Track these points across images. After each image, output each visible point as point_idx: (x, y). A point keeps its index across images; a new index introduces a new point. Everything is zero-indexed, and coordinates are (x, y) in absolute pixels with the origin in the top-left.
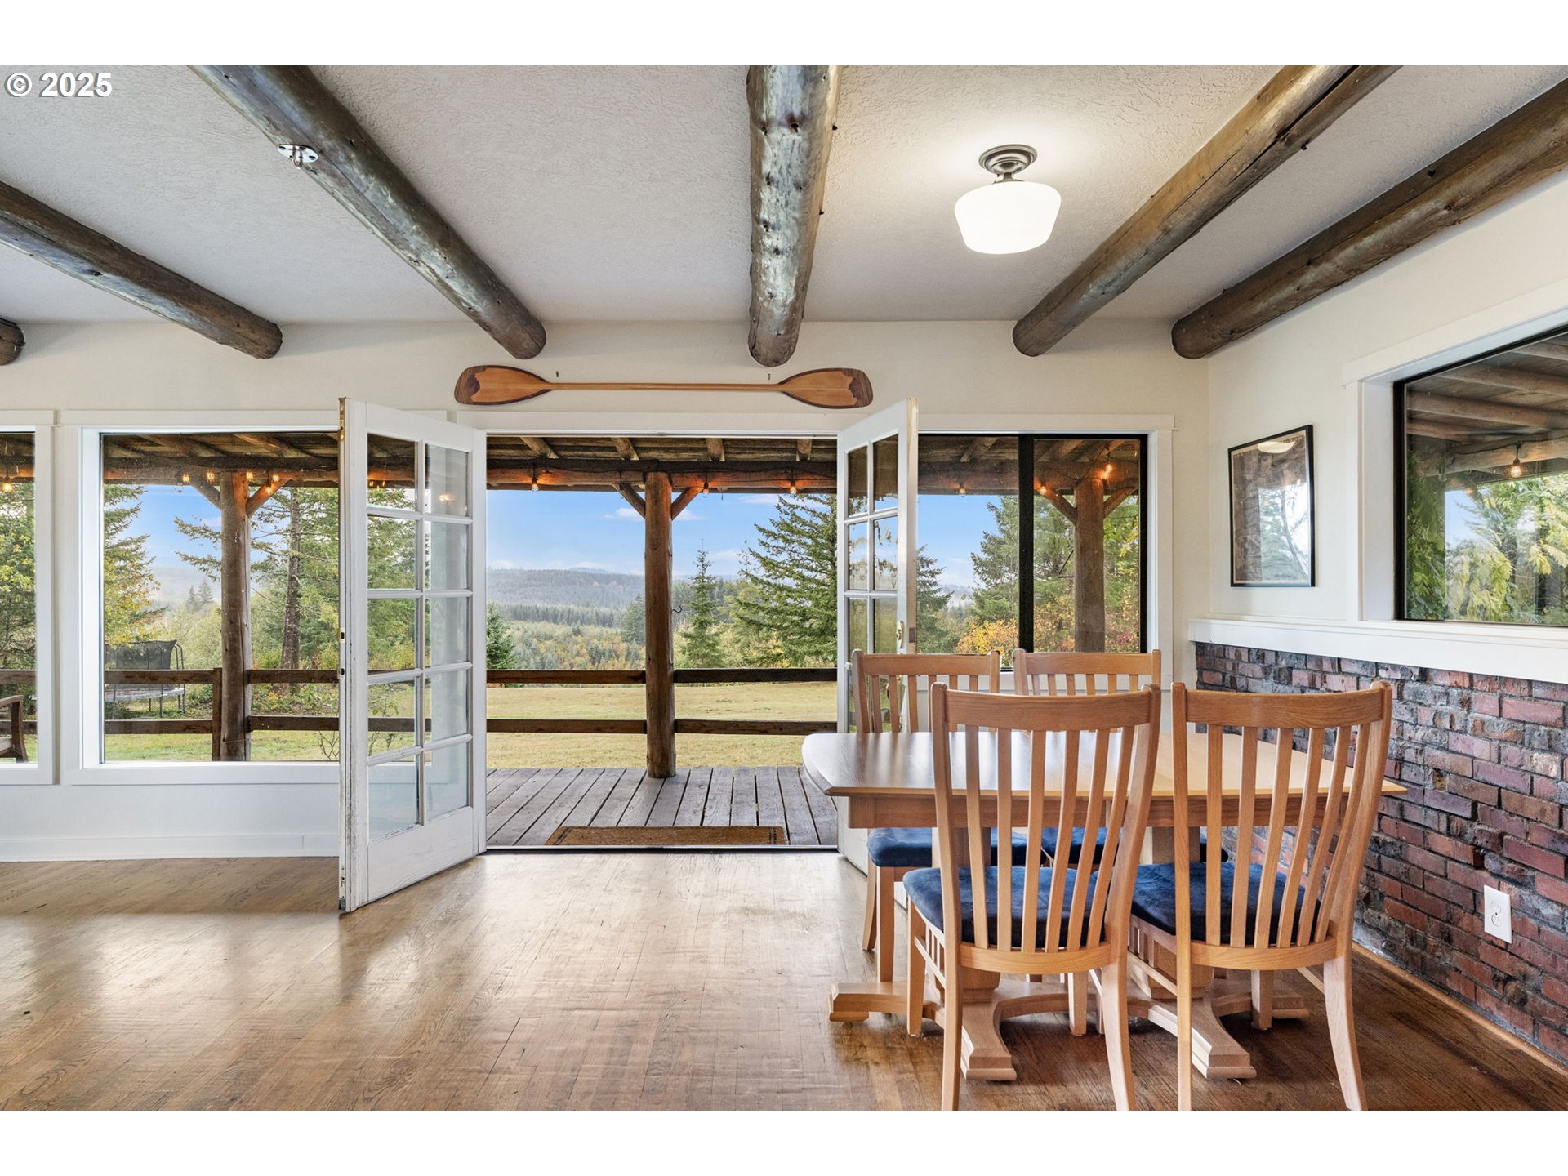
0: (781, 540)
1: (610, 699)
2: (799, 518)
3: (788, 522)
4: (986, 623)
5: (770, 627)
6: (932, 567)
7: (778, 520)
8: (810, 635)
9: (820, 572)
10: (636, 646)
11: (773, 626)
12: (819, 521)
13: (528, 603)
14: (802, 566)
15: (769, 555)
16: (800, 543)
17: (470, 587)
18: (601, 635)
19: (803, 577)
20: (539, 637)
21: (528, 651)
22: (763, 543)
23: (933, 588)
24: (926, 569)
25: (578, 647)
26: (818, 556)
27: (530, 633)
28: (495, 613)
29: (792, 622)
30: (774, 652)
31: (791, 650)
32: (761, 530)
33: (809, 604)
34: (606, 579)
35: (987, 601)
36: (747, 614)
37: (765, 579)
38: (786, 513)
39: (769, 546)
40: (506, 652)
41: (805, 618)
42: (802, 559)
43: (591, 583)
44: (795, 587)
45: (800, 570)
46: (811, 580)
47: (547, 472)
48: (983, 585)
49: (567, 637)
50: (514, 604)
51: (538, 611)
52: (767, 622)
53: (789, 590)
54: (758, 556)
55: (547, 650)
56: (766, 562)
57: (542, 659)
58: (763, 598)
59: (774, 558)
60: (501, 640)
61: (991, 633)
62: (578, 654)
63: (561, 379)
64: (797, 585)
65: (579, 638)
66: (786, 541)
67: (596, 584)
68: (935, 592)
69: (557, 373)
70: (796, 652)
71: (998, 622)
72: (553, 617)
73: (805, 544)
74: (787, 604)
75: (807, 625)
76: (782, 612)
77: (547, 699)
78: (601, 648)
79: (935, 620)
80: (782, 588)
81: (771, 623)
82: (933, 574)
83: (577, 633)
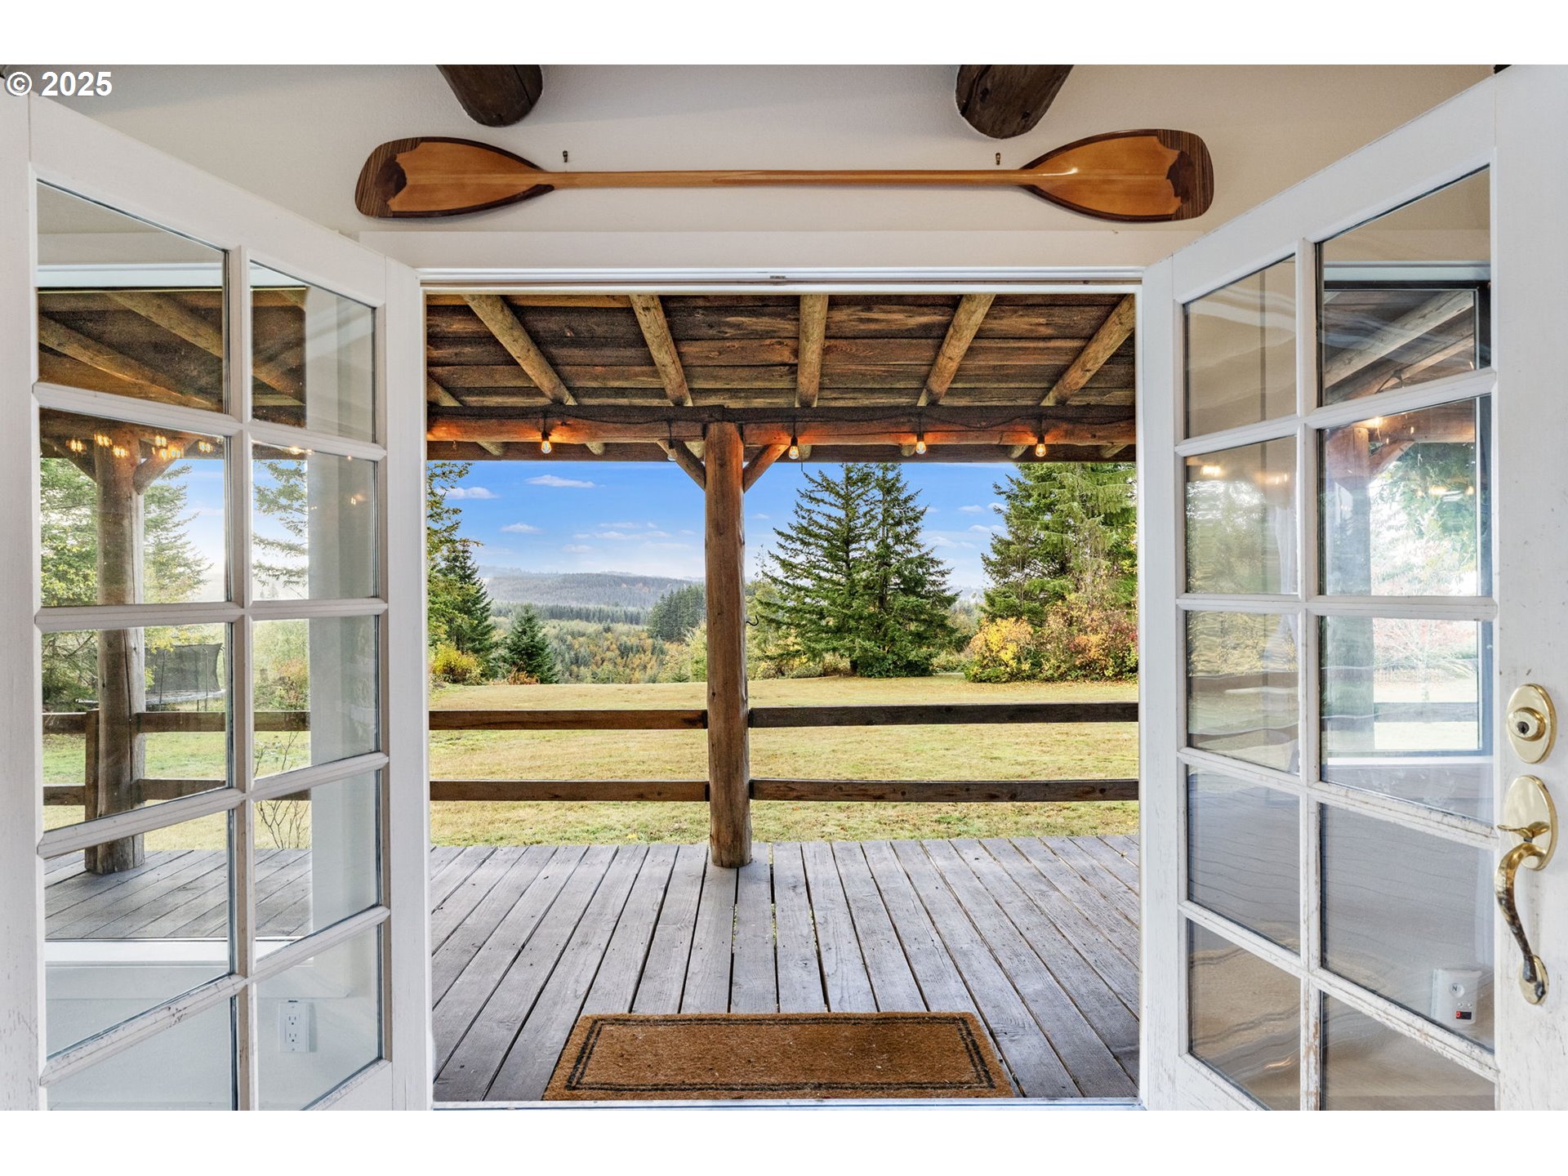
0: (798, 543)
1: (639, 696)
2: (816, 522)
3: (806, 525)
4: (998, 620)
5: (789, 625)
6: (941, 568)
7: (795, 524)
8: (826, 633)
9: (836, 573)
10: (661, 642)
11: (791, 624)
12: (833, 525)
13: (563, 604)
14: (819, 567)
15: (787, 557)
16: (817, 546)
17: (381, 594)
18: (630, 632)
19: (820, 577)
20: (573, 635)
21: (563, 647)
22: (781, 546)
23: (943, 587)
24: (937, 569)
25: (609, 642)
26: (833, 557)
27: (565, 630)
28: (530, 614)
29: (810, 620)
30: (791, 648)
31: (810, 647)
32: (779, 533)
33: (824, 603)
34: (633, 581)
35: (997, 599)
36: (767, 613)
37: (784, 580)
38: (804, 518)
39: (787, 549)
40: (542, 650)
41: (822, 616)
42: (818, 561)
43: (620, 585)
44: (811, 587)
45: (817, 571)
46: (827, 581)
47: (564, 424)
48: (993, 584)
49: (598, 634)
50: (551, 604)
51: (572, 611)
52: (786, 620)
53: (807, 590)
54: (778, 558)
55: (581, 646)
56: (785, 564)
57: (576, 654)
58: (781, 598)
59: (792, 560)
60: (537, 639)
61: (1004, 630)
62: (608, 649)
63: (573, 166)
64: (814, 585)
65: (609, 635)
66: (803, 543)
67: (624, 586)
68: (944, 591)
69: (565, 154)
70: (814, 649)
71: (1010, 619)
72: (586, 616)
73: (822, 546)
74: (804, 604)
75: (823, 623)
76: (801, 610)
77: (580, 696)
78: (629, 643)
79: (946, 618)
80: (800, 589)
81: (789, 621)
82: (943, 574)
83: (608, 630)
